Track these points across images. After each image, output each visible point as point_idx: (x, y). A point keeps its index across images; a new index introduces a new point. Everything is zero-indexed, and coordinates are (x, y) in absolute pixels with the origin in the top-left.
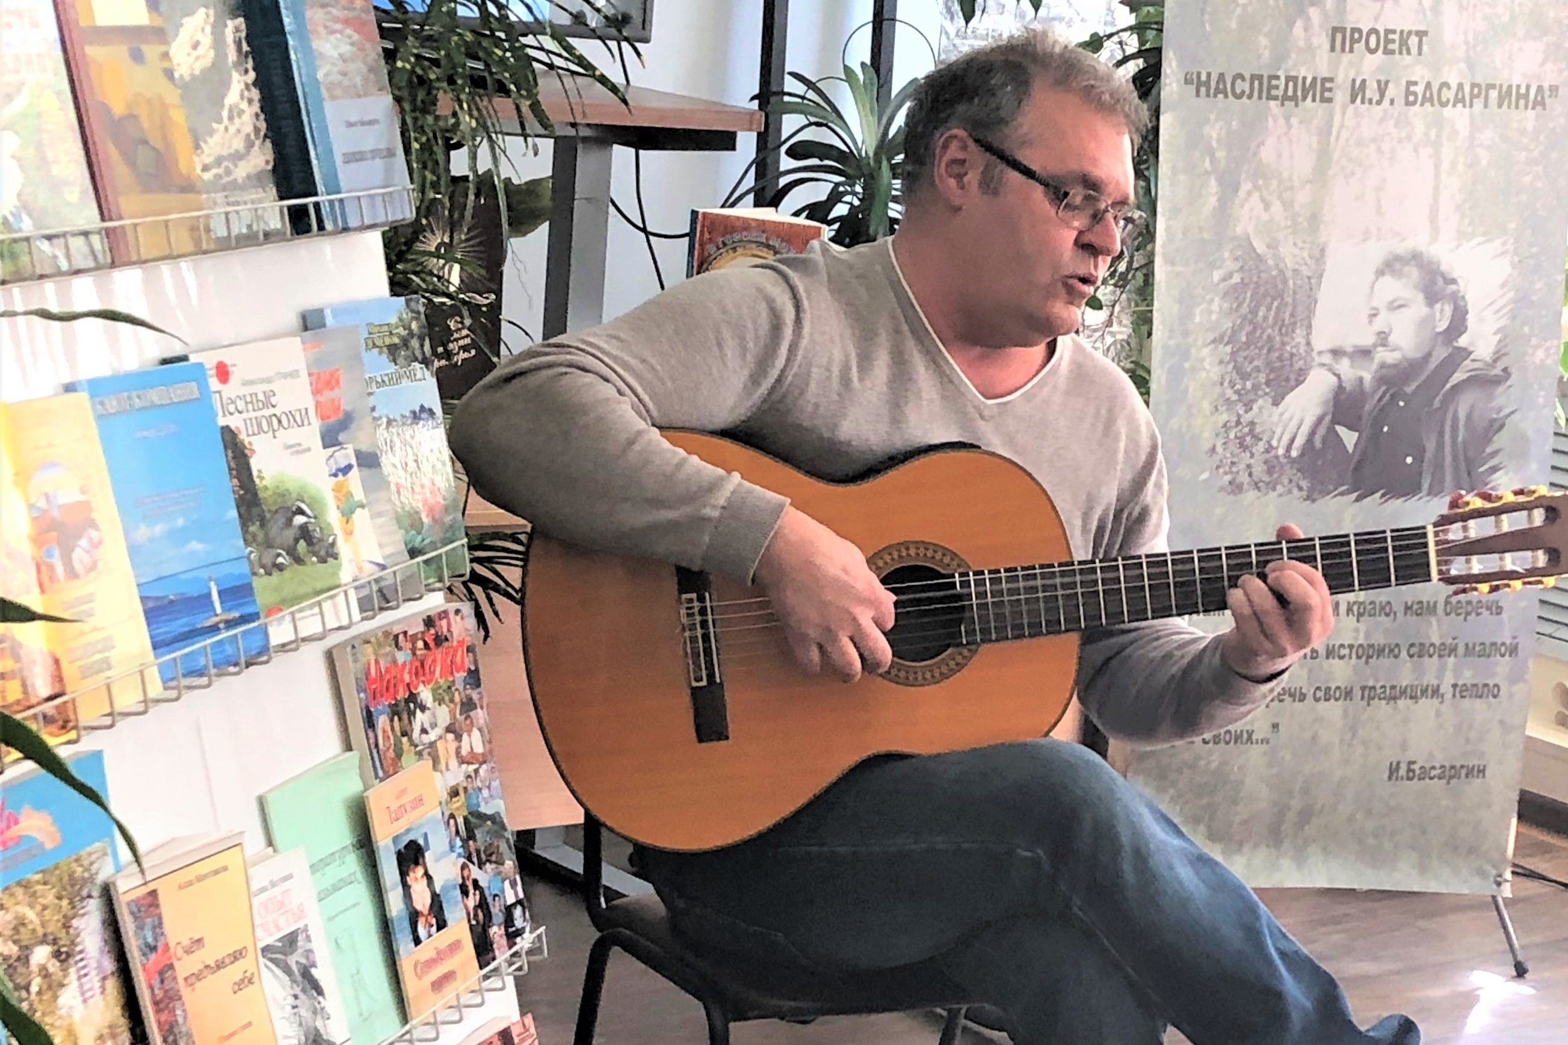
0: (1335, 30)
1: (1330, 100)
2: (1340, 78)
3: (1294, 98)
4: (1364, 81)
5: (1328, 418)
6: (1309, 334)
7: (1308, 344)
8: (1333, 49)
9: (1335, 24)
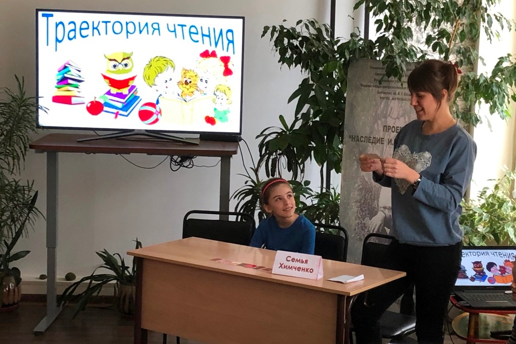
0: (384, 126)
1: (383, 144)
2: (385, 138)
3: (375, 143)
4: (391, 139)
5: (383, 225)
6: (378, 202)
7: (378, 205)
8: (384, 131)
9: (385, 125)
